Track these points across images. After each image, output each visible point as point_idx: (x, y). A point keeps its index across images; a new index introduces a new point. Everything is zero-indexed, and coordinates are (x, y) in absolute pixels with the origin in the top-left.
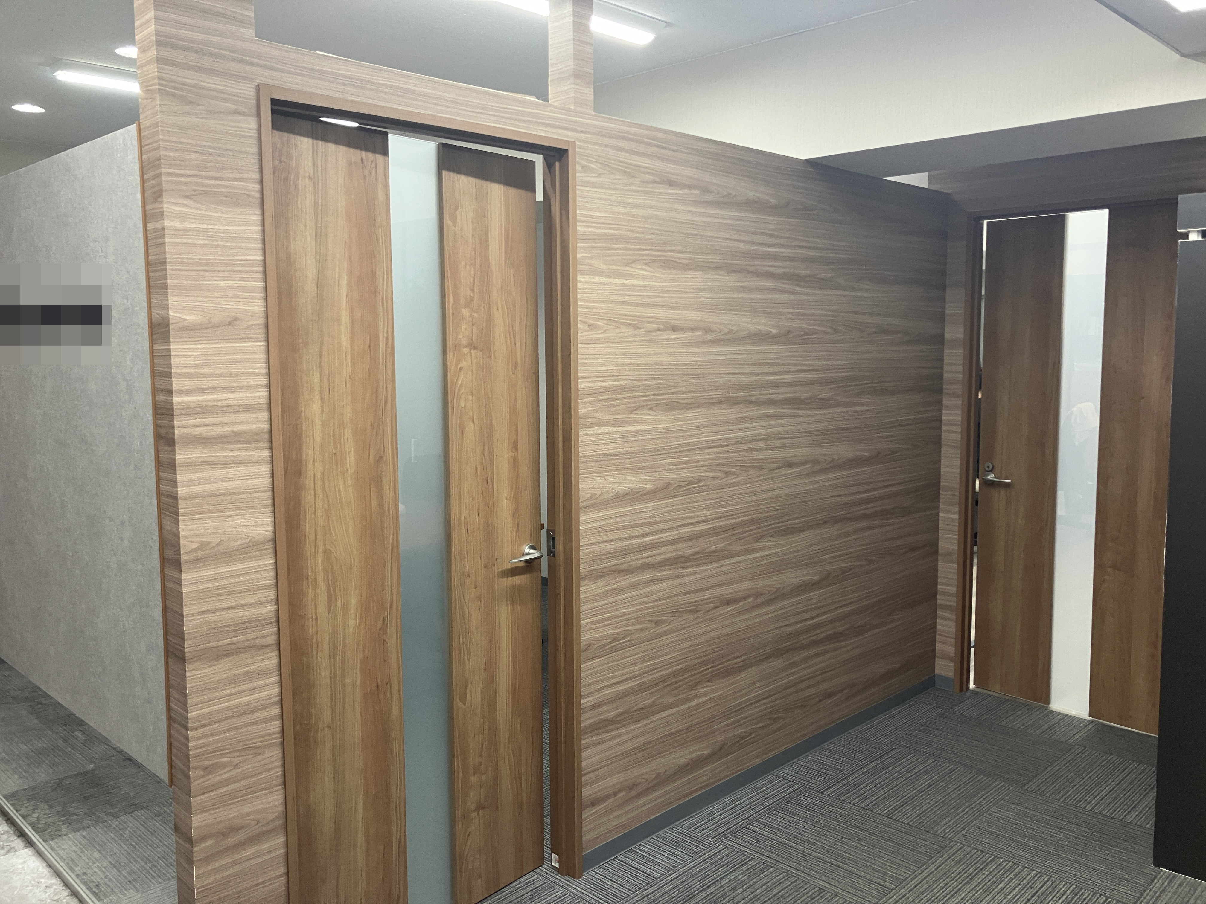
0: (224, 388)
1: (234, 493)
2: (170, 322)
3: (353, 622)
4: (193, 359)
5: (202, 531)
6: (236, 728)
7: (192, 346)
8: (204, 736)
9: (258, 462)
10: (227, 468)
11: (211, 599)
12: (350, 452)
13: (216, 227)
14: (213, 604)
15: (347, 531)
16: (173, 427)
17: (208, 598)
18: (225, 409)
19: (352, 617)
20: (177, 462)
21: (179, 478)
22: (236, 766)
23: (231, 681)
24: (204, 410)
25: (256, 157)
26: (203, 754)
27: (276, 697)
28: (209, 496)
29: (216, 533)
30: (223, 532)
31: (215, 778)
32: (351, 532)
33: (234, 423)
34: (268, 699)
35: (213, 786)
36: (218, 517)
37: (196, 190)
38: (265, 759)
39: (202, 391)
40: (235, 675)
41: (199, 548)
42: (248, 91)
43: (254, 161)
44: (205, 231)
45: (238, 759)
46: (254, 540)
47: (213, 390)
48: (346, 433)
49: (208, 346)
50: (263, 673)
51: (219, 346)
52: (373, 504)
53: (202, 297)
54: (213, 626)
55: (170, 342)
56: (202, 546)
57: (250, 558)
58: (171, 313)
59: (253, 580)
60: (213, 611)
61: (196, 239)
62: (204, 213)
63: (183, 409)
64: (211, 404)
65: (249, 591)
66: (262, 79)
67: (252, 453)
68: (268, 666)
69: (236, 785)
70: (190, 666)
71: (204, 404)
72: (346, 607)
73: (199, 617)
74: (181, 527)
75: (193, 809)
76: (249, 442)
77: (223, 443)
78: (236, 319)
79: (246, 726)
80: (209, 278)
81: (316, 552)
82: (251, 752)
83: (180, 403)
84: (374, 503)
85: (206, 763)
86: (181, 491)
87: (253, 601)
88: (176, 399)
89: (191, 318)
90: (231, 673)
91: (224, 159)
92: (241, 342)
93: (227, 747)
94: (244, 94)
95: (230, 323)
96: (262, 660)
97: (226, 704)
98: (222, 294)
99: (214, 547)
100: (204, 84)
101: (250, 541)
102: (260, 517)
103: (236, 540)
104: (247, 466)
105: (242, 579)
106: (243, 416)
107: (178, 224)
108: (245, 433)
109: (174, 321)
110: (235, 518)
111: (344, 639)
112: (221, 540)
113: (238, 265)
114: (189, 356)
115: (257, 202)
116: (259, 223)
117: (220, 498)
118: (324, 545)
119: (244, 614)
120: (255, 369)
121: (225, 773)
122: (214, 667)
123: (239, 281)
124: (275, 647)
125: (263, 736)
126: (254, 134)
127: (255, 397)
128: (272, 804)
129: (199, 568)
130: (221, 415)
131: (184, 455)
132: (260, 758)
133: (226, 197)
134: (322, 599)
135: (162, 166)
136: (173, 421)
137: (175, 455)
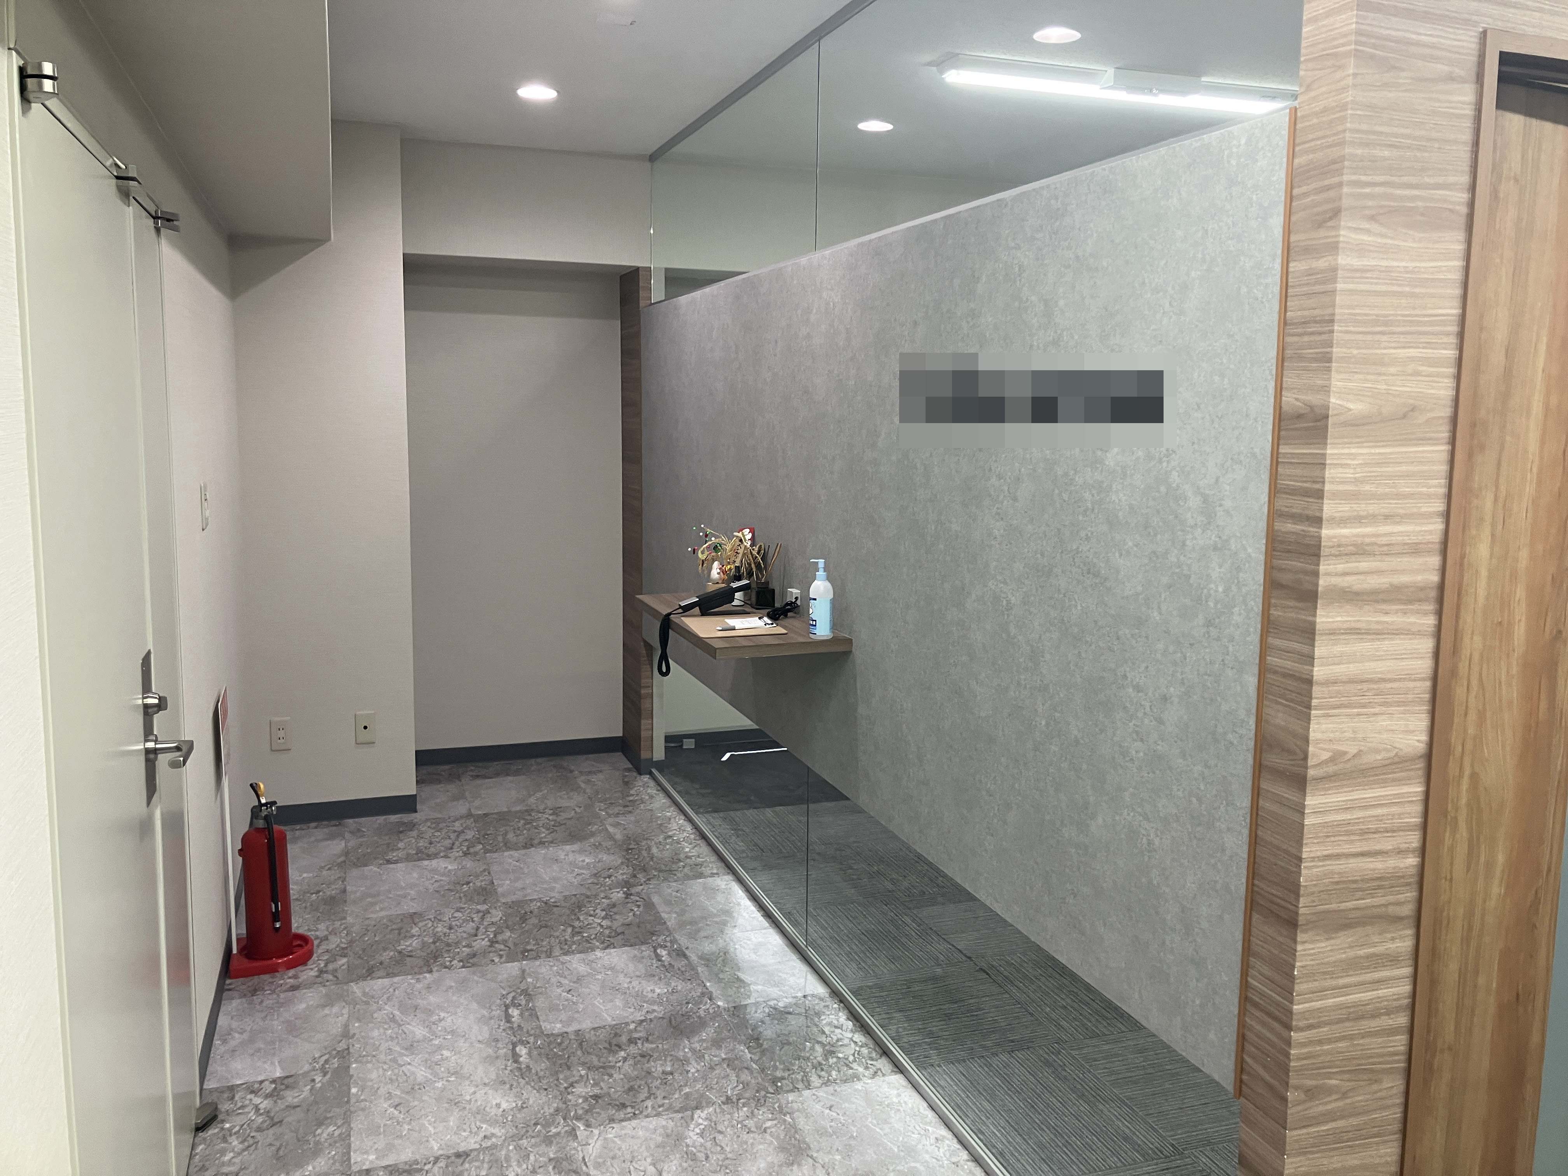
0: (1387, 517)
1: (1383, 680)
2: (1330, 413)
3: (1496, 890)
4: (1352, 471)
5: (1338, 734)
6: (1351, 1037)
7: (1353, 451)
8: (1310, 1043)
9: (1419, 633)
10: (1378, 639)
11: (1337, 838)
12: (1520, 621)
13: (1404, 264)
14: (1339, 845)
15: (1503, 746)
16: (1316, 574)
17: (1334, 836)
18: (1385, 548)
19: (1496, 881)
20: (1318, 627)
21: (1318, 652)
22: (1344, 1095)
23: (1353, 965)
24: (1360, 550)
25: (1468, 148)
26: (1307, 1070)
27: (1405, 998)
28: (1351, 681)
29: (1354, 739)
30: (1364, 739)
31: (1318, 1108)
32: (1508, 749)
33: (1394, 572)
34: (1395, 1000)
35: (1314, 1117)
36: (1359, 715)
37: (1382, 207)
38: (1381, 1090)
39: (1358, 520)
40: (1357, 957)
41: (1332, 760)
42: (1468, 42)
43: (1464, 154)
44: (1388, 270)
45: (1348, 1084)
46: (1401, 754)
47: (1372, 519)
48: (1518, 590)
49: (1373, 451)
50: (1393, 960)
51: (1388, 450)
52: (1541, 707)
53: (1374, 374)
54: (1336, 880)
55: (1326, 444)
56: (1336, 757)
57: (1394, 780)
58: (1333, 400)
59: (1393, 815)
60: (1338, 856)
61: (1376, 284)
62: (1391, 242)
63: (1333, 547)
64: (1367, 540)
65: (1387, 832)
66: (1490, 20)
67: (1412, 619)
68: (1399, 950)
69: (1341, 1123)
70: (1303, 935)
71: (1359, 540)
72: (1490, 865)
73: (1321, 864)
74: (1313, 726)
75: (1288, 1148)
76: (1410, 602)
77: (1377, 601)
78: (1413, 409)
79: (1363, 1036)
80: (1386, 344)
81: (1461, 776)
82: (1365, 1077)
83: (1330, 538)
84: (1543, 705)
85: (1310, 1083)
86: (1319, 672)
87: (1390, 847)
88: (1325, 532)
89: (1357, 407)
90: (1351, 954)
91: (1426, 154)
92: (1416, 445)
93: (1338, 1063)
94: (1463, 47)
95: (1404, 416)
96: (1393, 939)
97: (1341, 999)
98: (1400, 369)
99: (1349, 760)
100: (1414, 36)
101: (1396, 755)
102: (1412, 719)
103: (1377, 751)
104: (1405, 639)
105: (1379, 811)
106: (1406, 561)
107: (1356, 262)
108: (1407, 587)
109: (1335, 412)
110: (1380, 718)
111: (1483, 916)
112: (1361, 751)
113: (1424, 324)
114: (1347, 466)
115: (1462, 221)
116: (1461, 254)
117: (1365, 686)
118: (1472, 766)
119: (1377, 865)
120: (1430, 488)
121: (1330, 1102)
122: (1332, 942)
123: (1424, 348)
124: (1412, 922)
125: (1382, 1055)
126: (1469, 111)
127: (1426, 531)
128: (1383, 1160)
129: (1329, 789)
130: (1379, 558)
131: (1328, 617)
132: (1375, 1087)
133: (1422, 215)
134: (1462, 850)
135: (1345, 171)
136: (1318, 565)
137: (1315, 615)
